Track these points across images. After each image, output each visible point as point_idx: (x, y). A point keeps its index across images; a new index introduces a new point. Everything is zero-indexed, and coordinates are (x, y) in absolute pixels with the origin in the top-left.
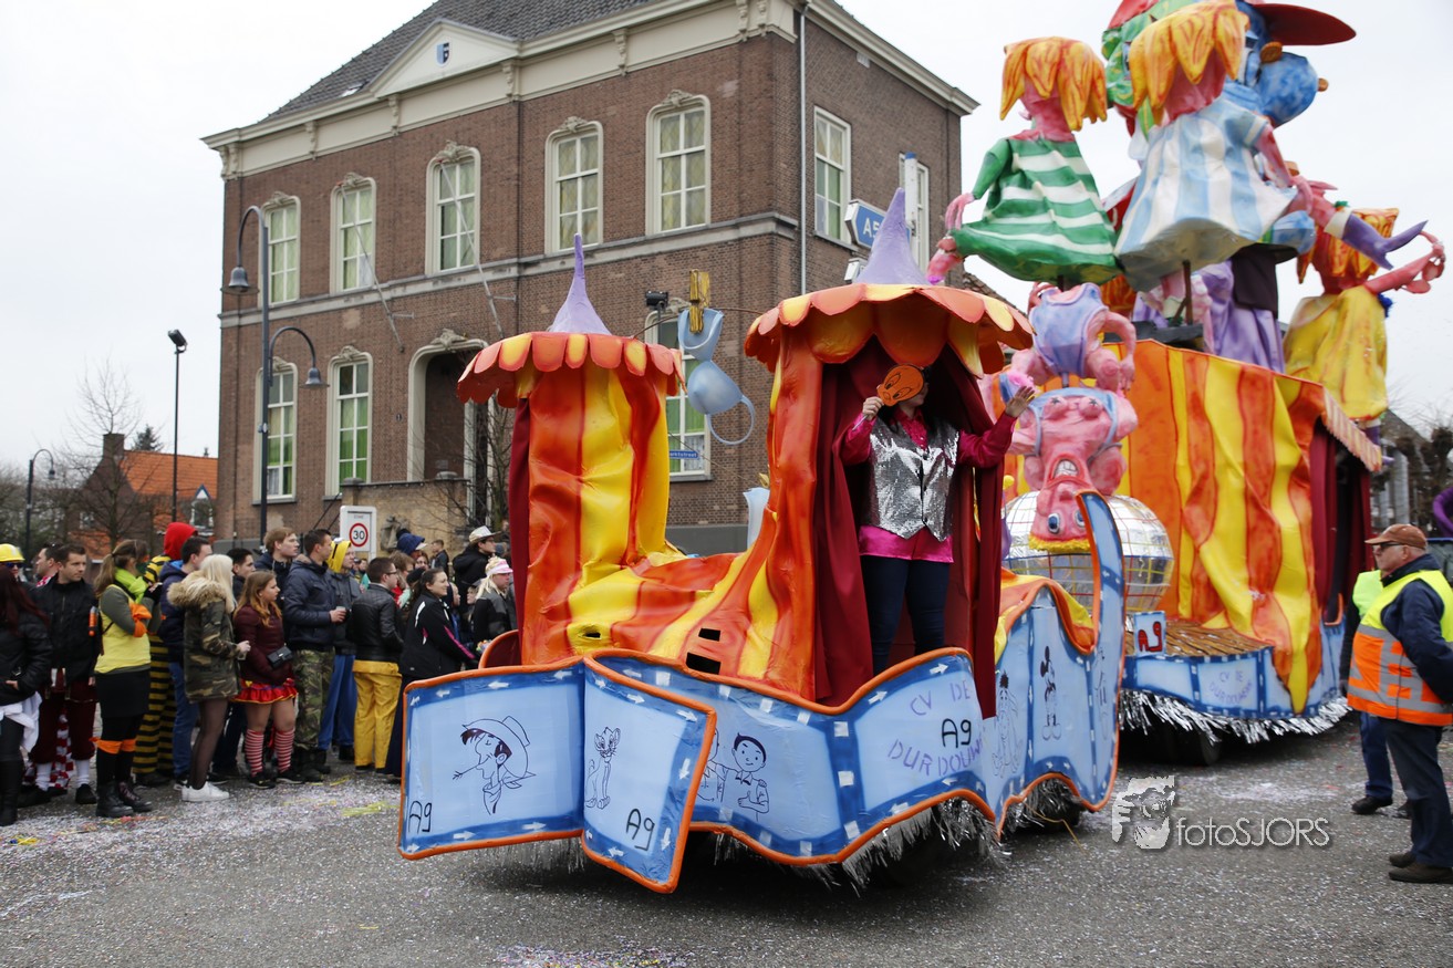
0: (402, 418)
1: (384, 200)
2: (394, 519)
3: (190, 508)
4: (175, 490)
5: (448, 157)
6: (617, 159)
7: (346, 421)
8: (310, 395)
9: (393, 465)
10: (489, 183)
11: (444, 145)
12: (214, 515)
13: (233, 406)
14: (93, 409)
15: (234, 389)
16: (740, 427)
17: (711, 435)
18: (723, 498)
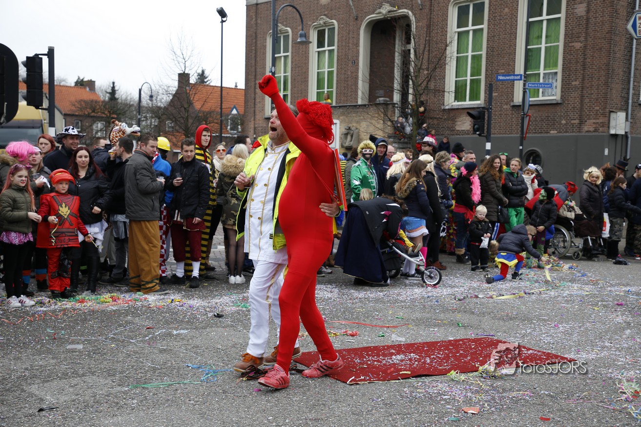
0: (355, 63)
2: (349, 128)
3: (228, 120)
4: (221, 108)
7: (321, 65)
8: (299, 49)
9: (349, 94)
12: (242, 124)
13: (253, 56)
14: (175, 57)
15: (254, 45)
16: (584, 65)
17: (562, 72)
18: (569, 116)
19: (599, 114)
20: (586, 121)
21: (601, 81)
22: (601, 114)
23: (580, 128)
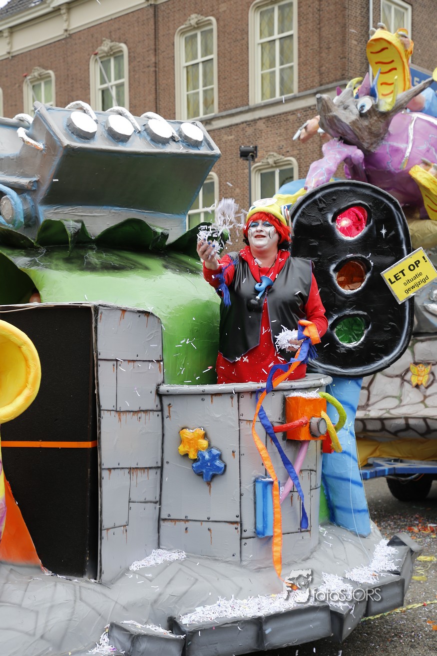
1: (61, 88)
5: (104, 52)
6: (227, 46)
10: (134, 71)
11: (102, 42)
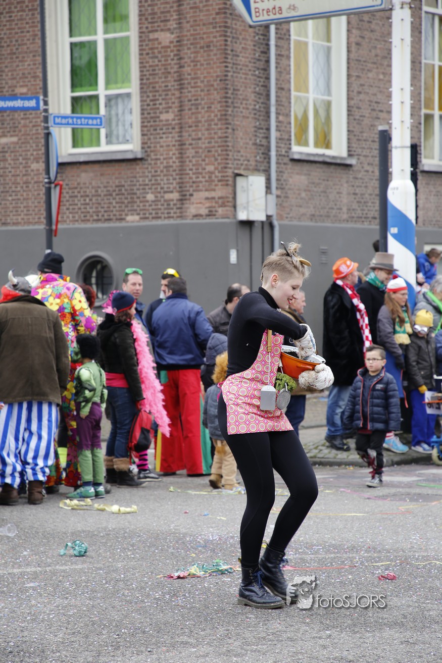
16: (181, 80)
17: (141, 93)
18: (159, 184)
19: (213, 181)
20: (191, 195)
21: (213, 112)
22: (219, 181)
23: (181, 208)
